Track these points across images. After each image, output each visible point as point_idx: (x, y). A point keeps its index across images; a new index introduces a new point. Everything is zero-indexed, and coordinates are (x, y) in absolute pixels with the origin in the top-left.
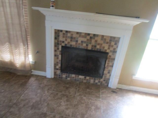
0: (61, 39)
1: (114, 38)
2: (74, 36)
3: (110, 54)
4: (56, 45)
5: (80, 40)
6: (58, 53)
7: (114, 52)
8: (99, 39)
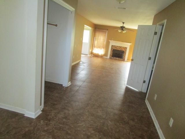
0: (113, 47)
1: (126, 47)
2: (116, 47)
3: (125, 52)
4: (111, 49)
5: (118, 48)
6: (112, 51)
7: (126, 51)
8: (122, 48)
